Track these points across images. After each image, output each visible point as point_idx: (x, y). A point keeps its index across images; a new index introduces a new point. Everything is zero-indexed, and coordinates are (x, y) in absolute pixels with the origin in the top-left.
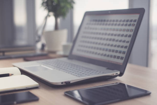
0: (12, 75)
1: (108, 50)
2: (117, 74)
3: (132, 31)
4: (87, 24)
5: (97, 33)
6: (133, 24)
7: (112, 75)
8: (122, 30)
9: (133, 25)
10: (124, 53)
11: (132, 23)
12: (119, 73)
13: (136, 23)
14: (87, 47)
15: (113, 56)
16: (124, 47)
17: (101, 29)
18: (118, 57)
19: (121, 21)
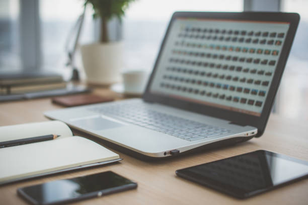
0: (58, 136)
1: (229, 87)
2: (253, 134)
3: (277, 54)
4: (180, 35)
5: (203, 55)
6: (277, 42)
7: (246, 136)
8: (256, 51)
9: (279, 43)
10: (262, 94)
11: (276, 39)
12: (256, 131)
13: (283, 40)
14: (182, 80)
15: (240, 100)
16: (261, 83)
17: (212, 47)
18: (251, 102)
19: (251, 34)
